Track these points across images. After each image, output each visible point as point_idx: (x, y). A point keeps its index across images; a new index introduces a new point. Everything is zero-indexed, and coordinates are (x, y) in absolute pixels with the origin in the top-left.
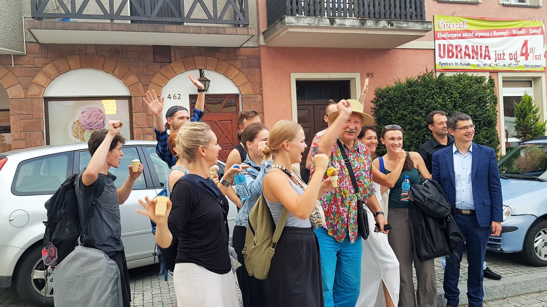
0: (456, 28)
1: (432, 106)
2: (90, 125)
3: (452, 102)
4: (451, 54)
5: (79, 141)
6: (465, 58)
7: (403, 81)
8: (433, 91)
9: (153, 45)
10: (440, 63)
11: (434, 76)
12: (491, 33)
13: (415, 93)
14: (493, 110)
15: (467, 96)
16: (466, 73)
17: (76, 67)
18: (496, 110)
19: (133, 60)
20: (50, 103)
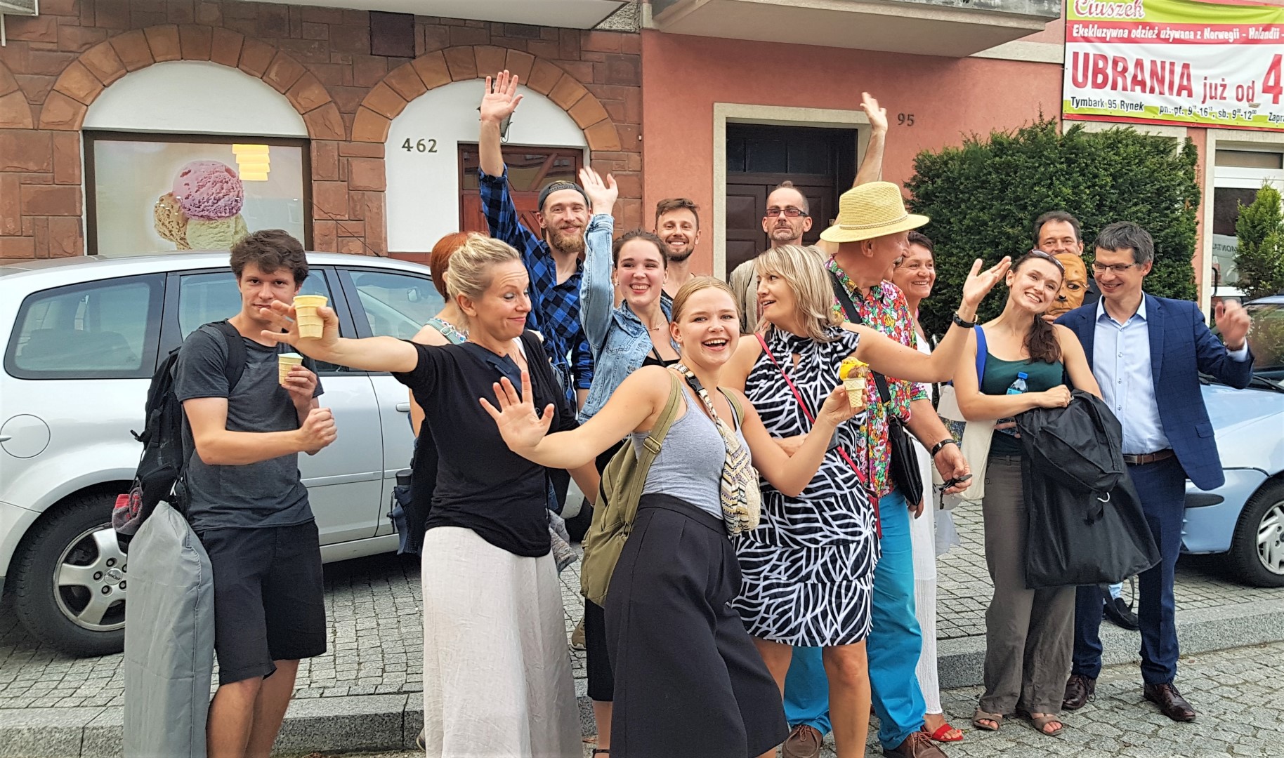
0: (1118, 16)
1: (1048, 203)
2: (202, 207)
3: (1094, 196)
4: (1100, 79)
5: (173, 246)
6: (1133, 90)
7: (985, 139)
8: (1052, 169)
9: (370, 11)
10: (1073, 98)
11: (1057, 131)
12: (1199, 33)
13: (1009, 170)
14: (1188, 219)
15: (1130, 184)
16: (1133, 129)
17: (169, 57)
18: (1196, 220)
19: (316, 45)
20: (99, 145)
